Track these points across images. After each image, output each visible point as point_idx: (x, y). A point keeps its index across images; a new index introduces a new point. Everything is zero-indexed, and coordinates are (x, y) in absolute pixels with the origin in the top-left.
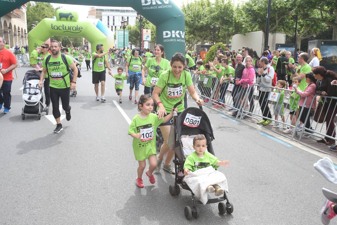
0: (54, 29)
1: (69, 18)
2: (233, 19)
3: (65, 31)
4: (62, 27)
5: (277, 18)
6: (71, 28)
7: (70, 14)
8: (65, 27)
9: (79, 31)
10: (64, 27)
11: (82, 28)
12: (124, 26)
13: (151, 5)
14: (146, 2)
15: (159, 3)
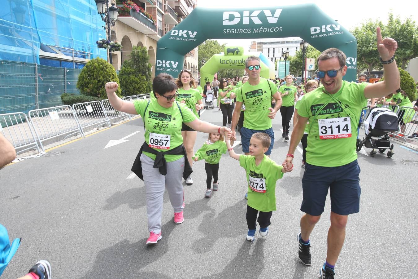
0: (222, 63)
1: (235, 52)
2: (413, 41)
3: (232, 64)
4: (229, 61)
7: (237, 49)
9: (244, 64)
10: (231, 61)
12: (286, 56)
13: (321, 33)
14: (315, 30)
15: (329, 30)
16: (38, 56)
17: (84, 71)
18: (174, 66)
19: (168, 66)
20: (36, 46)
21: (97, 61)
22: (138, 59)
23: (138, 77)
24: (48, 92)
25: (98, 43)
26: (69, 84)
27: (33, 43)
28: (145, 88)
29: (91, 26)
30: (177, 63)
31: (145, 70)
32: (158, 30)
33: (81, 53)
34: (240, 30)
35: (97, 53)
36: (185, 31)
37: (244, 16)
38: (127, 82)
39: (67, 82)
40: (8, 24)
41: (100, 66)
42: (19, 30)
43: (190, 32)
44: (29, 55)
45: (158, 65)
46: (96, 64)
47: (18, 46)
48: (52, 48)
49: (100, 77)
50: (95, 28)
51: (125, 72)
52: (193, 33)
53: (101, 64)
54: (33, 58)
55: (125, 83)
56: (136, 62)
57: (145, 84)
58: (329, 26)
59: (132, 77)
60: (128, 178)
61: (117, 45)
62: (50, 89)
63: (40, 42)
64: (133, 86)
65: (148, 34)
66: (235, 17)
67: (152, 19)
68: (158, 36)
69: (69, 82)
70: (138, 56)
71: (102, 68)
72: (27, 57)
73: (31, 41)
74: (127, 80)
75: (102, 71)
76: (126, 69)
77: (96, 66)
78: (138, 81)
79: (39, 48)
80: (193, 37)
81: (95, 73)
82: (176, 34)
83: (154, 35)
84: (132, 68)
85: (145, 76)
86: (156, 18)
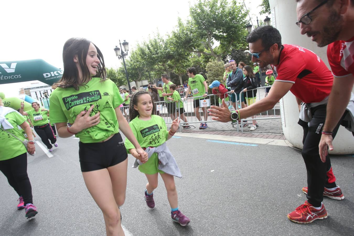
2: (116, 78)
5: (139, 72)
11: (10, 103)
12: (46, 95)
13: (51, 76)
14: (47, 75)
15: (57, 74)
58: (55, 72)
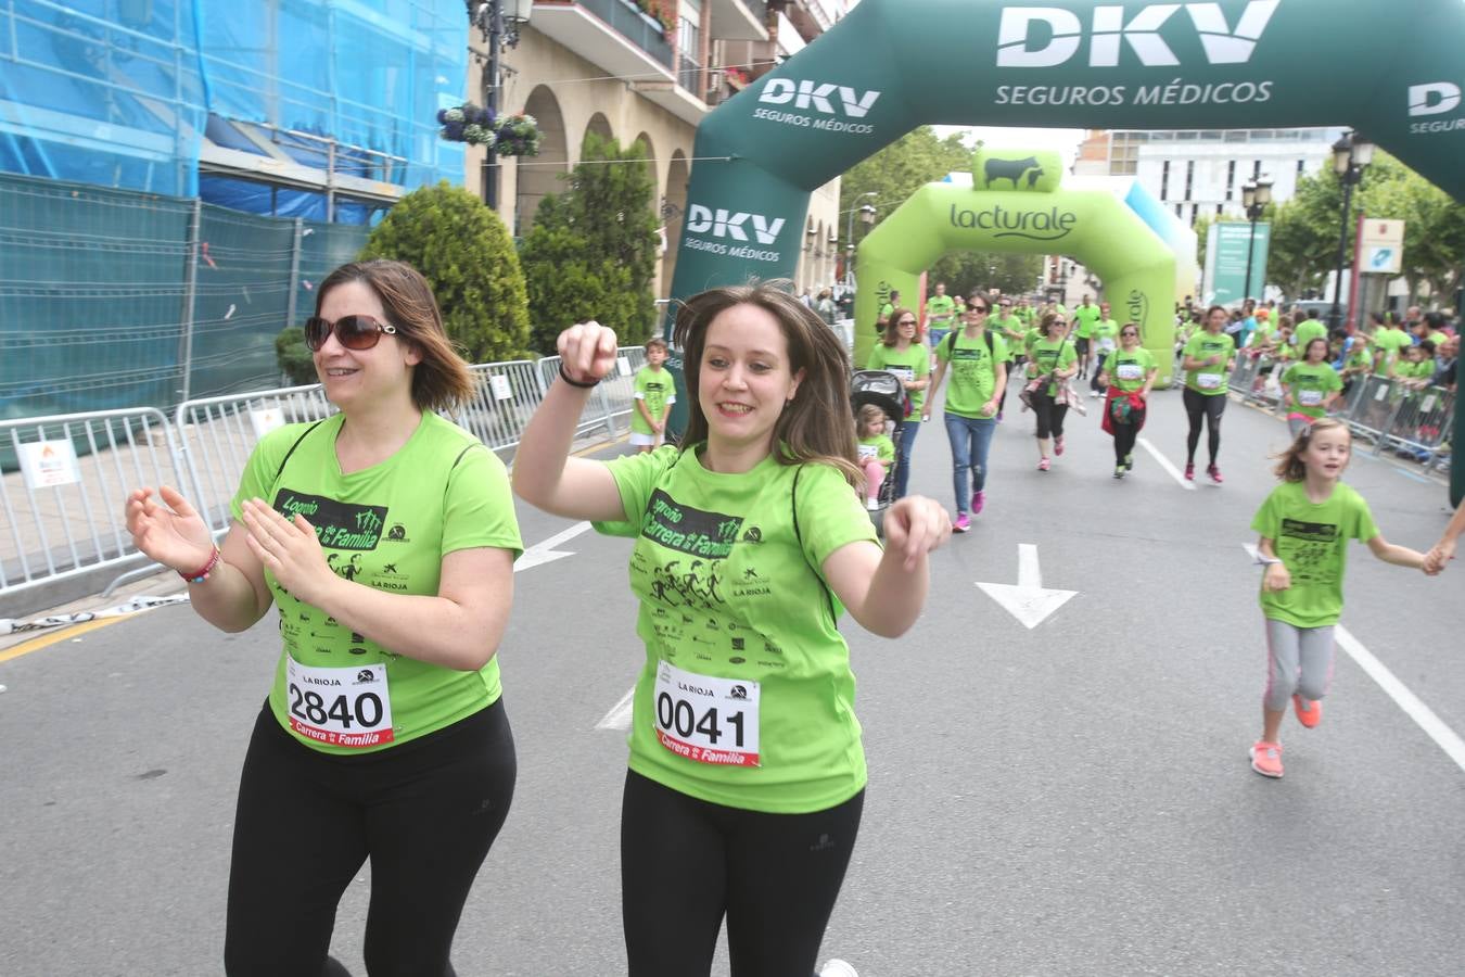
0: (962, 225)
1: (1024, 179)
3: (1005, 230)
4: (992, 218)
6: (1030, 218)
7: (1031, 162)
8: (1006, 214)
9: (1061, 232)
10: (1001, 215)
11: (1074, 220)
12: (1256, 203)
14: (1434, 98)
16: (197, 166)
17: (382, 236)
18: (766, 238)
19: (739, 234)
20: (191, 122)
21: (441, 197)
22: (606, 196)
23: (601, 274)
24: (227, 321)
25: (446, 118)
26: (309, 286)
27: (180, 110)
28: (625, 321)
29: (409, 41)
30: (778, 223)
31: (632, 240)
32: (677, 65)
33: (354, 153)
34: (1076, 89)
35: (426, 158)
36: (827, 89)
37: (1096, 28)
38: (549, 292)
39: (302, 277)
40: (86, 28)
41: (450, 219)
42: (128, 51)
43: (847, 94)
44: (161, 158)
45: (692, 227)
46: (436, 211)
47: (118, 122)
48: (248, 131)
49: (448, 267)
50: (426, 52)
51: (546, 246)
52: (859, 97)
53: (457, 210)
54: (176, 170)
55: (541, 294)
56: (596, 206)
57: (628, 306)
59: (575, 272)
60: (601, 726)
61: (522, 130)
62: (233, 308)
63: (207, 105)
64: (577, 309)
65: (636, 82)
66: (1055, 33)
67: (660, 16)
68: (681, 91)
69: (308, 278)
70: (605, 181)
71: (457, 228)
72: (151, 168)
73: (174, 101)
74: (552, 283)
75: (459, 243)
76: (551, 236)
77: (431, 221)
78: (599, 287)
79: (200, 130)
80: (860, 113)
81: (428, 249)
82: (784, 99)
83: (660, 86)
84: (575, 231)
85: (629, 269)
86: (674, 15)
